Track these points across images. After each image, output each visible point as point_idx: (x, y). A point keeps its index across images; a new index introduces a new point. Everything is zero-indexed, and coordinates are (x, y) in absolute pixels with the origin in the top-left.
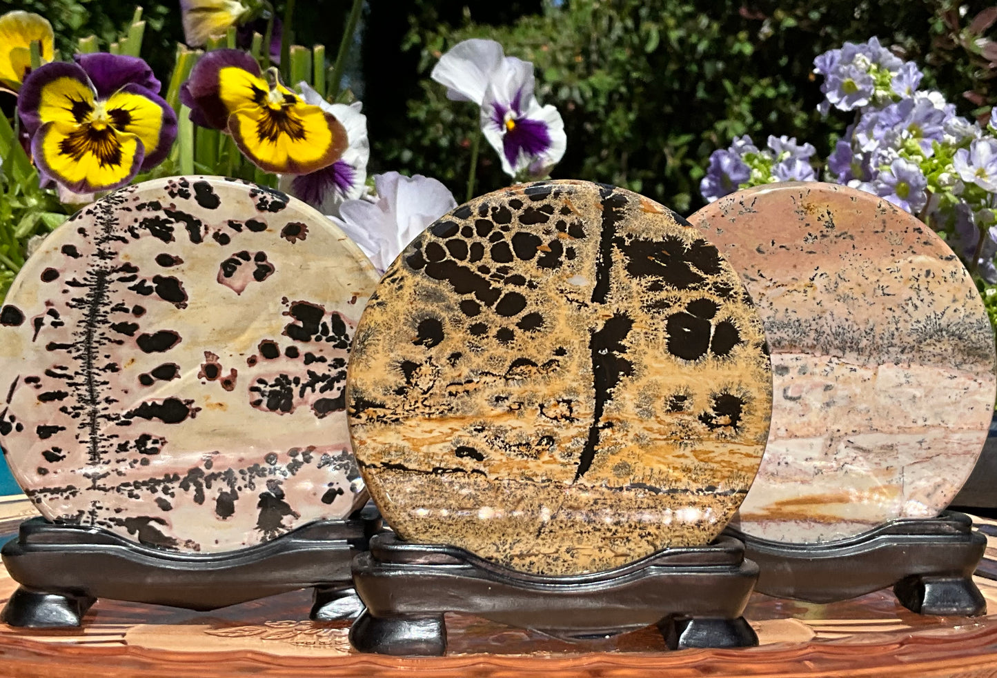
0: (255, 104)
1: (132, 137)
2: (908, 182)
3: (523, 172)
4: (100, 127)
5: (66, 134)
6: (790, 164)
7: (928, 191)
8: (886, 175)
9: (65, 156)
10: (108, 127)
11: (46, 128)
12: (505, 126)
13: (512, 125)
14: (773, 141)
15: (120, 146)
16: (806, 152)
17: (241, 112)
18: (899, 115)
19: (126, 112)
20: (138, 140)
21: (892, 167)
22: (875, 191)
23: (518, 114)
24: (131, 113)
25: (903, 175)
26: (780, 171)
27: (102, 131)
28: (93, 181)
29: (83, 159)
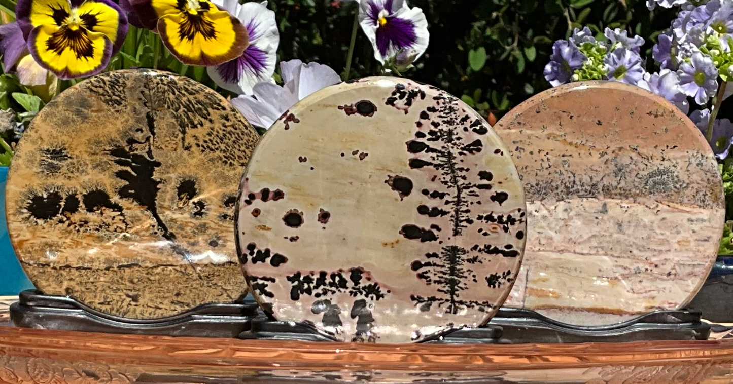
0: (178, 10)
1: (101, 35)
2: (703, 72)
3: (390, 61)
4: (75, 28)
5: (49, 34)
6: (620, 54)
7: (719, 80)
8: (686, 66)
9: (51, 51)
10: (80, 28)
11: (37, 31)
12: (378, 22)
13: (384, 22)
14: (609, 32)
15: (92, 42)
16: (636, 43)
17: (166, 17)
18: (708, 14)
19: (93, 16)
20: (105, 38)
21: (691, 60)
22: (678, 79)
23: (390, 13)
24: (97, 17)
25: (700, 66)
26: (611, 60)
27: (76, 31)
28: (73, 69)
29: (64, 53)
